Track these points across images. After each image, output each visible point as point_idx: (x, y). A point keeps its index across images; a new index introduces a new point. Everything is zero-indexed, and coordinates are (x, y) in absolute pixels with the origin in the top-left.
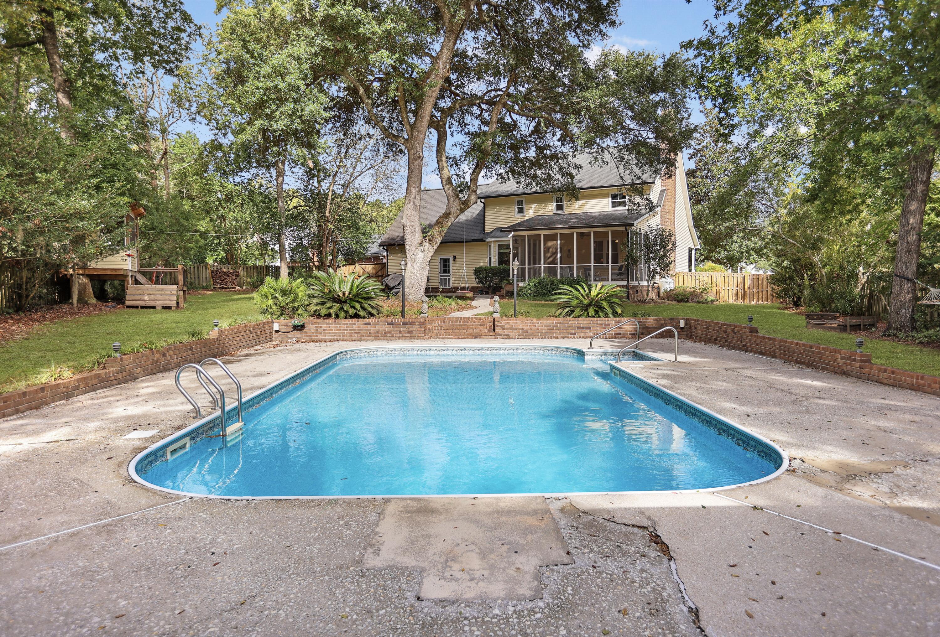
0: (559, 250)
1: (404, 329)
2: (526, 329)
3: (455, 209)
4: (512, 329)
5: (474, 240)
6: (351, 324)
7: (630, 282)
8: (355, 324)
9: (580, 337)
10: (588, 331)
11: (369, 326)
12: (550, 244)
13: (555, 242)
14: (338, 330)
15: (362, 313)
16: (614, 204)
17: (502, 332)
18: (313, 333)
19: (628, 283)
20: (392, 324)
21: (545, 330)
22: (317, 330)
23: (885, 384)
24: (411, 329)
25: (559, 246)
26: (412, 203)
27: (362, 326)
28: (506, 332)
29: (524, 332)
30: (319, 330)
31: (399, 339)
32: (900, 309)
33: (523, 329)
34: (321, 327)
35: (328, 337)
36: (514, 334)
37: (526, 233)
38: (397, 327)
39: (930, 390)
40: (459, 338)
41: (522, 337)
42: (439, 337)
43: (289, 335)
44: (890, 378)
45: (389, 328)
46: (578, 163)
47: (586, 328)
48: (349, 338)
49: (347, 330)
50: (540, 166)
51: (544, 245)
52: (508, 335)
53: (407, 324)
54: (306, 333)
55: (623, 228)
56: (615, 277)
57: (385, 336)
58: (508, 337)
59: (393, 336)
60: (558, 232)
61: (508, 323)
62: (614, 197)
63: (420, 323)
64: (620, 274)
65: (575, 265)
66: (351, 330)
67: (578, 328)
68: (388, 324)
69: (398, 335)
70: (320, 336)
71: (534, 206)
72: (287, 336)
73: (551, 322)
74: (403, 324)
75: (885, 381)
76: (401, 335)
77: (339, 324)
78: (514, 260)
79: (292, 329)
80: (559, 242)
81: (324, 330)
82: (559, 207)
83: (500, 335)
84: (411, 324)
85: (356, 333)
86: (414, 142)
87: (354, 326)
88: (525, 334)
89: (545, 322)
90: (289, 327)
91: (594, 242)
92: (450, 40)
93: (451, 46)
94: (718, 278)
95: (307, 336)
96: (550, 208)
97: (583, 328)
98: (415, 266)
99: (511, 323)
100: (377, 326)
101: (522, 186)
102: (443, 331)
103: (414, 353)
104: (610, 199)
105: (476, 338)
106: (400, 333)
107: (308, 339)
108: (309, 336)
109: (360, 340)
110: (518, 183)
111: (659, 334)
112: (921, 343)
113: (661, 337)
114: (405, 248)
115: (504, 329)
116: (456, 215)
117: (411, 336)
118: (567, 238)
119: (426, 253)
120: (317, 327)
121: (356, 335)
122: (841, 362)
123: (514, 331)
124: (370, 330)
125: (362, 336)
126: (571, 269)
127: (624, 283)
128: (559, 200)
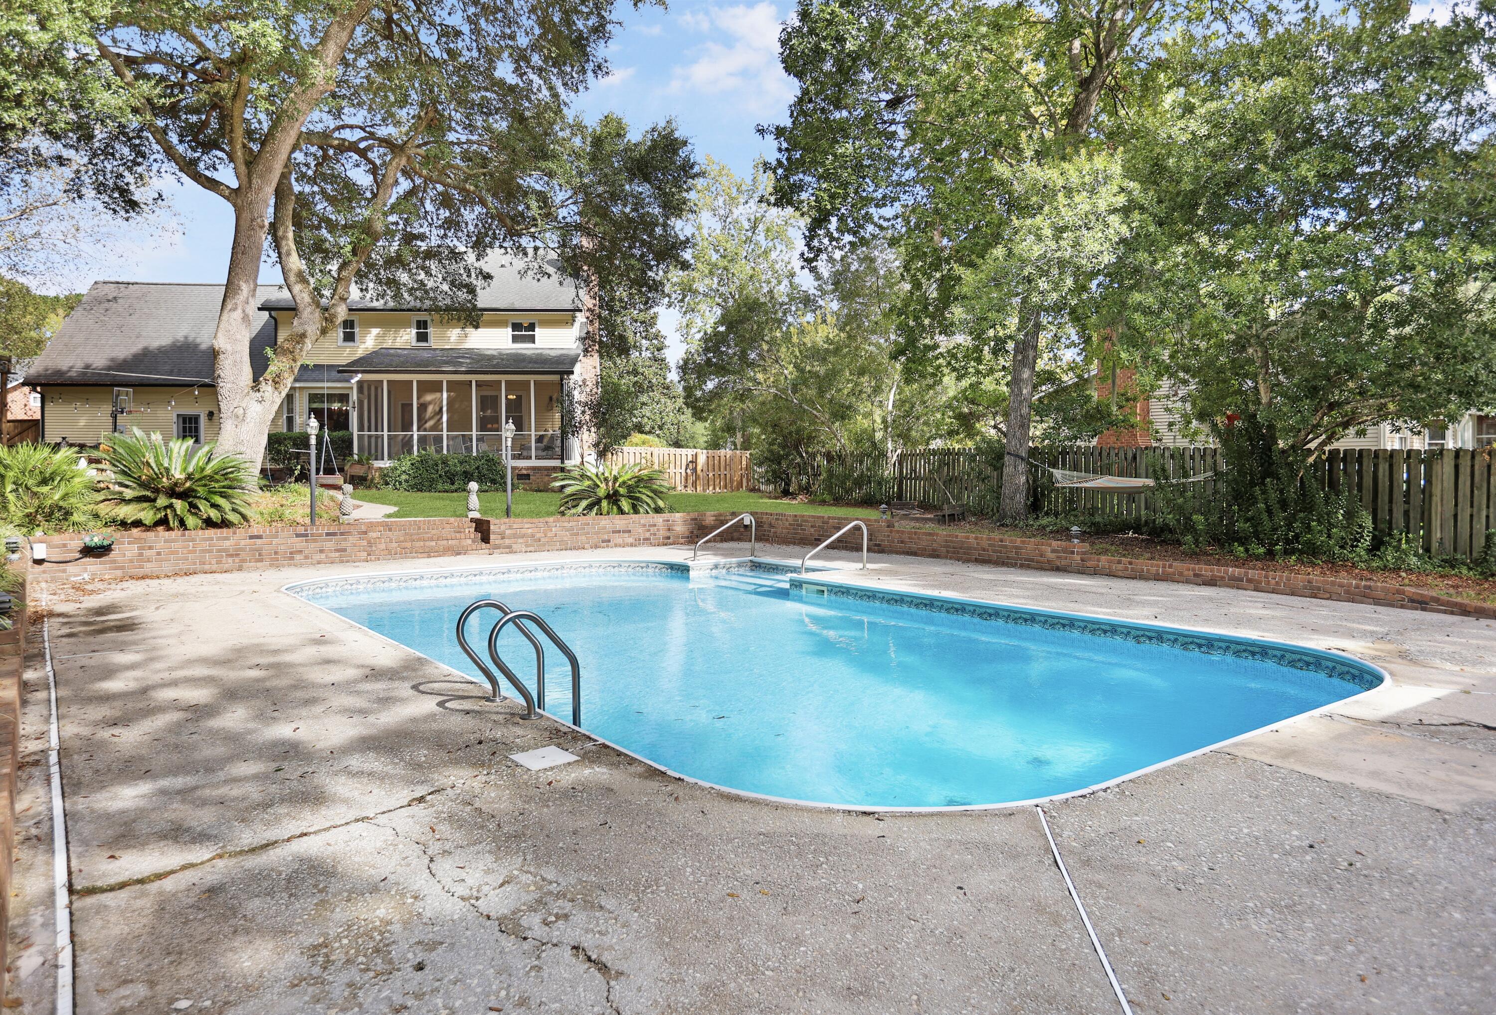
0: (445, 409)
1: (330, 545)
2: (538, 535)
3: (314, 328)
4: (515, 536)
6: (219, 539)
8: (227, 539)
9: (616, 546)
10: (626, 535)
11: (259, 541)
12: (429, 397)
13: (438, 395)
14: (190, 552)
15: (233, 517)
16: (515, 339)
17: (501, 542)
18: (131, 561)
19: (562, 463)
20: (306, 535)
21: (566, 536)
22: (141, 555)
23: (1121, 577)
24: (344, 545)
25: (445, 402)
26: (239, 311)
27: (243, 543)
28: (507, 541)
29: (536, 541)
30: (148, 553)
31: (319, 563)
32: (1015, 493)
33: (533, 536)
34: (150, 548)
35: (167, 567)
36: (519, 545)
37: (385, 377)
38: (315, 541)
39: (1182, 579)
40: (429, 557)
41: (532, 549)
42: (391, 555)
43: (70, 568)
44: (1126, 569)
45: (299, 543)
46: (486, 269)
47: (624, 532)
48: (215, 567)
49: (210, 551)
50: (405, 266)
51: (418, 398)
52: (509, 547)
53: (334, 534)
54: (114, 562)
55: (556, 378)
56: (541, 453)
57: (292, 558)
58: (510, 550)
59: (306, 557)
60: (445, 378)
61: (510, 528)
62: (516, 327)
63: (359, 533)
65: (474, 433)
66: (219, 551)
67: (614, 532)
68: (298, 535)
69: (317, 557)
70: (149, 565)
71: (375, 331)
72: (64, 571)
73: (574, 524)
74: (328, 534)
75: (1120, 574)
76: (323, 556)
77: (193, 540)
78: (507, 422)
79: (78, 555)
80: (445, 395)
81: (159, 554)
82: (422, 337)
83: (497, 547)
84: (342, 534)
85: (231, 556)
86: (251, 196)
87: (227, 544)
88: (537, 545)
89: (566, 524)
90: (71, 551)
92: (344, 29)
93: (345, 39)
95: (116, 569)
96: (407, 337)
97: (619, 532)
98: (244, 428)
99: (515, 526)
100: (275, 541)
101: (368, 296)
102: (394, 545)
103: (393, 585)
104: (510, 329)
105: (459, 554)
106: (321, 551)
107: (119, 573)
108: (122, 568)
109: (240, 569)
110: (362, 290)
111: (717, 535)
112: (1051, 532)
113: (722, 541)
114: (216, 394)
115: (503, 538)
116: (314, 338)
117: (343, 557)
118: (459, 389)
119: (267, 404)
120: (139, 548)
121: (230, 560)
122: (1051, 556)
123: (520, 540)
124: (259, 551)
125: (243, 561)
126: (468, 439)
127: (556, 463)
128: (422, 324)
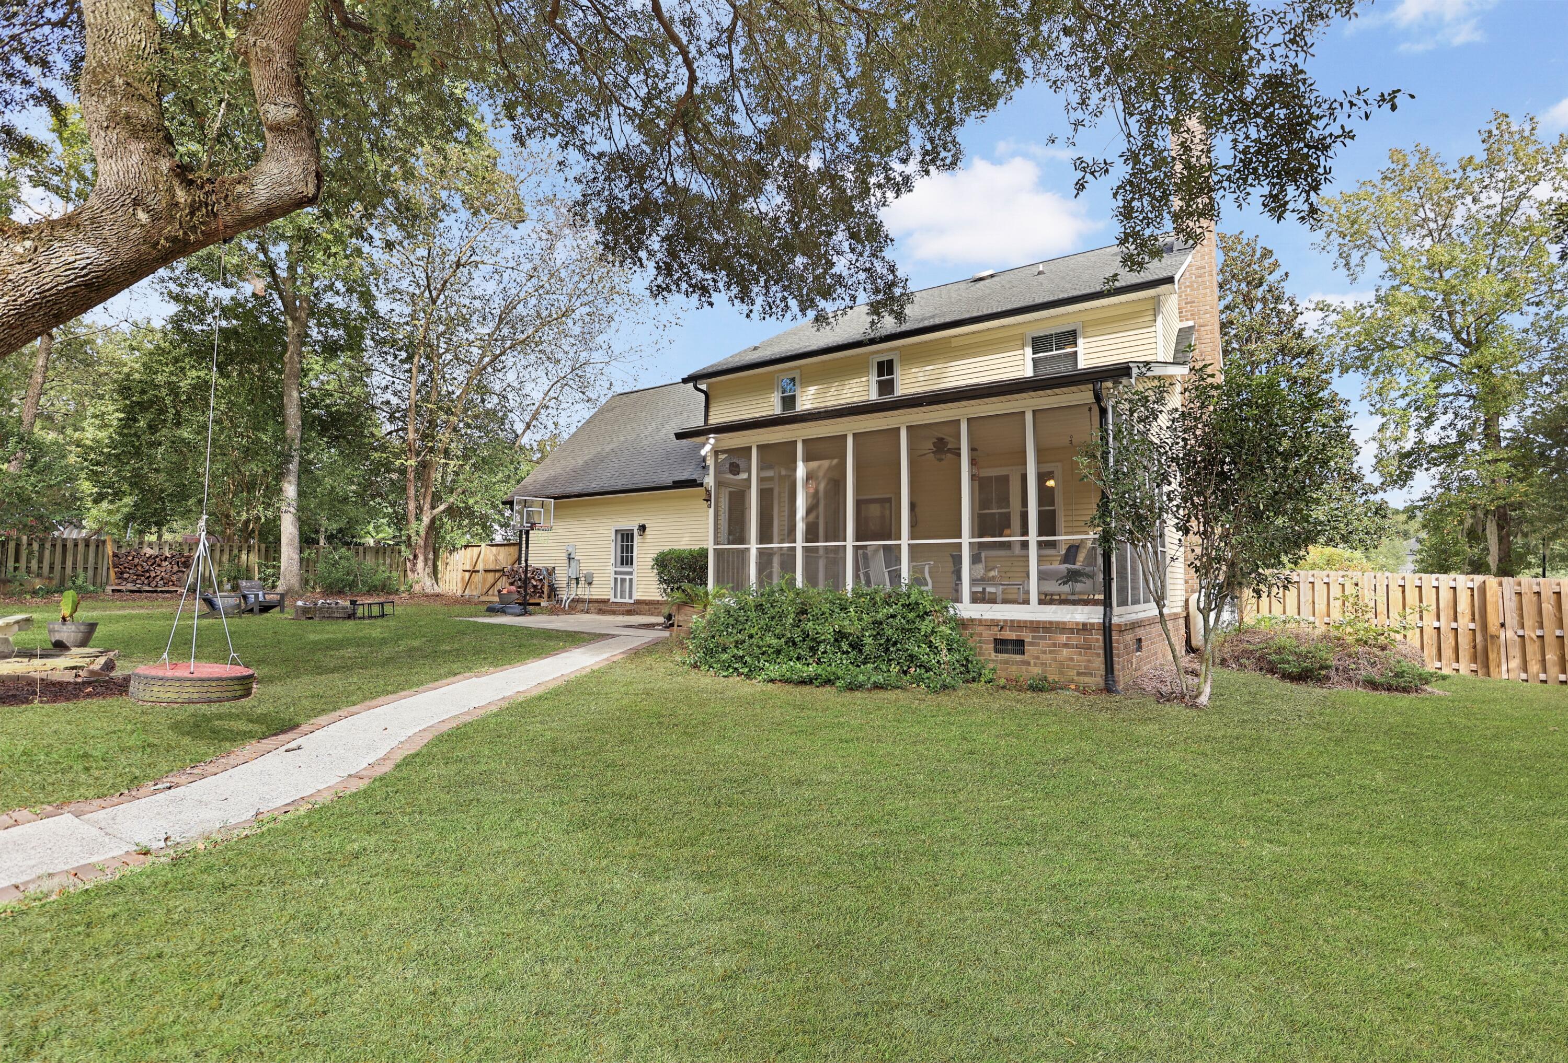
5: (678, 484)
7: (1116, 610)
16: (1039, 366)
19: (1107, 615)
37: (754, 440)
56: (1053, 587)
62: (1041, 343)
64: (1073, 576)
65: (905, 542)
91: (973, 477)
94: (1381, 590)
104: (1029, 350)
126: (892, 554)
127: (1092, 615)
